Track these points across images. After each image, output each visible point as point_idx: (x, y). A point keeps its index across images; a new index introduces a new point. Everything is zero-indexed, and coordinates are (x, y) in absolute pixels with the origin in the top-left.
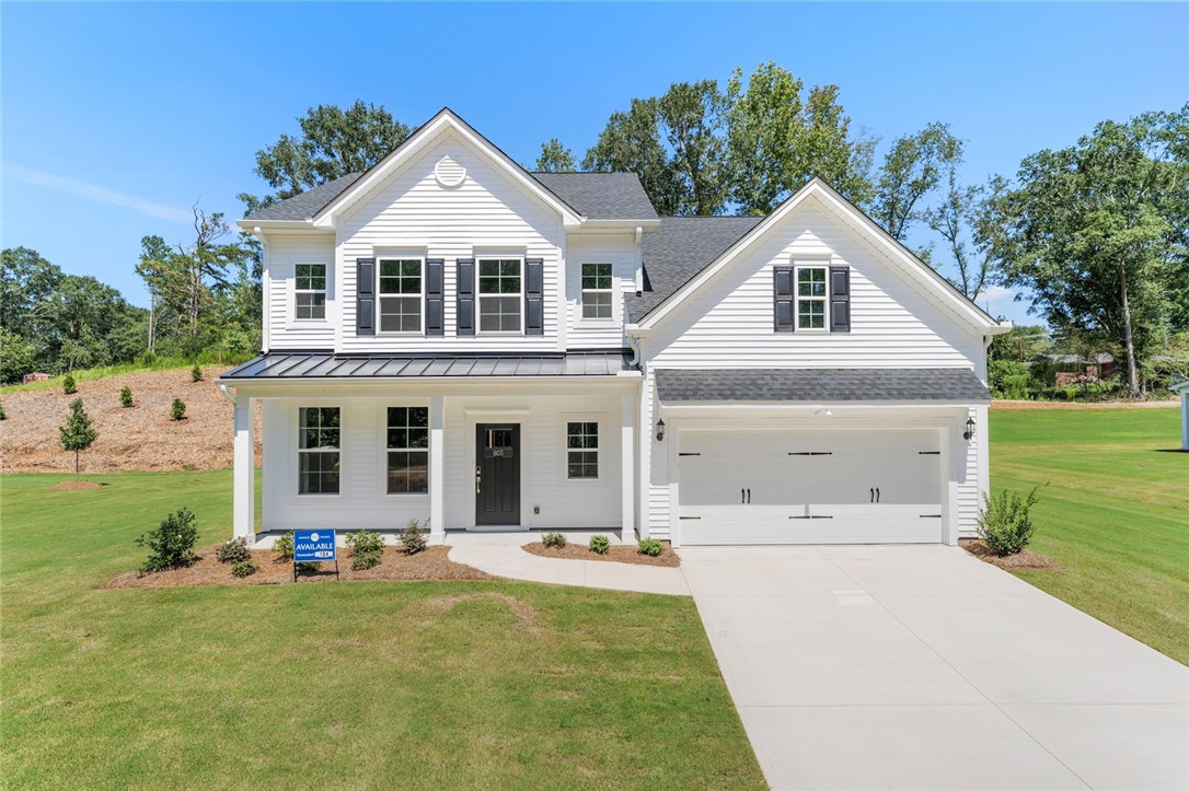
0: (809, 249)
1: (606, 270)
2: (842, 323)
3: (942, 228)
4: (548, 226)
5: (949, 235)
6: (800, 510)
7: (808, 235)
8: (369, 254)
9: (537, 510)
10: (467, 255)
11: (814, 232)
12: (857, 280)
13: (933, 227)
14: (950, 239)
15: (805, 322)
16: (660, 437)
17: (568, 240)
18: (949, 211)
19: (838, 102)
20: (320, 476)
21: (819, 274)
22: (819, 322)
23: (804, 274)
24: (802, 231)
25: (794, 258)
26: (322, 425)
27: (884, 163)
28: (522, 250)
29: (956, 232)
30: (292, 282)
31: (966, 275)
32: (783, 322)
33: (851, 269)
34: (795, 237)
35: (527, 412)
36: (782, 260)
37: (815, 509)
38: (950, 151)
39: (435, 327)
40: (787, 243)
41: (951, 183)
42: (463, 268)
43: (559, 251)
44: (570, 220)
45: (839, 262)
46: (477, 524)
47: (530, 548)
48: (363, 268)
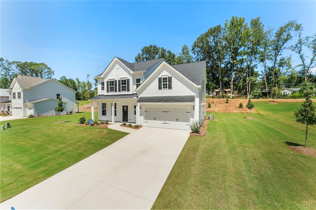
0: (165, 74)
1: (140, 80)
2: (170, 87)
3: (296, 50)
4: (129, 73)
5: (299, 52)
6: (164, 122)
7: (165, 71)
8: (108, 80)
9: (130, 120)
10: (120, 79)
11: (166, 71)
12: (173, 79)
13: (293, 50)
14: (299, 53)
15: (164, 88)
16: (140, 108)
17: (133, 76)
18: (299, 45)
19: (260, 21)
20: (104, 113)
21: (166, 78)
22: (166, 87)
23: (164, 79)
24: (164, 71)
25: (162, 76)
26: (104, 105)
27: (275, 35)
28: (126, 78)
29: (301, 51)
30: (101, 85)
31: (304, 63)
32: (160, 88)
33: (172, 77)
34: (162, 72)
35: (128, 104)
36: (160, 76)
37: (166, 122)
38: (298, 28)
39: (116, 91)
40: (161, 73)
41: (300, 37)
42: (119, 81)
43: (132, 77)
44: (132, 72)
45: (170, 76)
46: (123, 121)
47: (121, 125)
48: (108, 82)
